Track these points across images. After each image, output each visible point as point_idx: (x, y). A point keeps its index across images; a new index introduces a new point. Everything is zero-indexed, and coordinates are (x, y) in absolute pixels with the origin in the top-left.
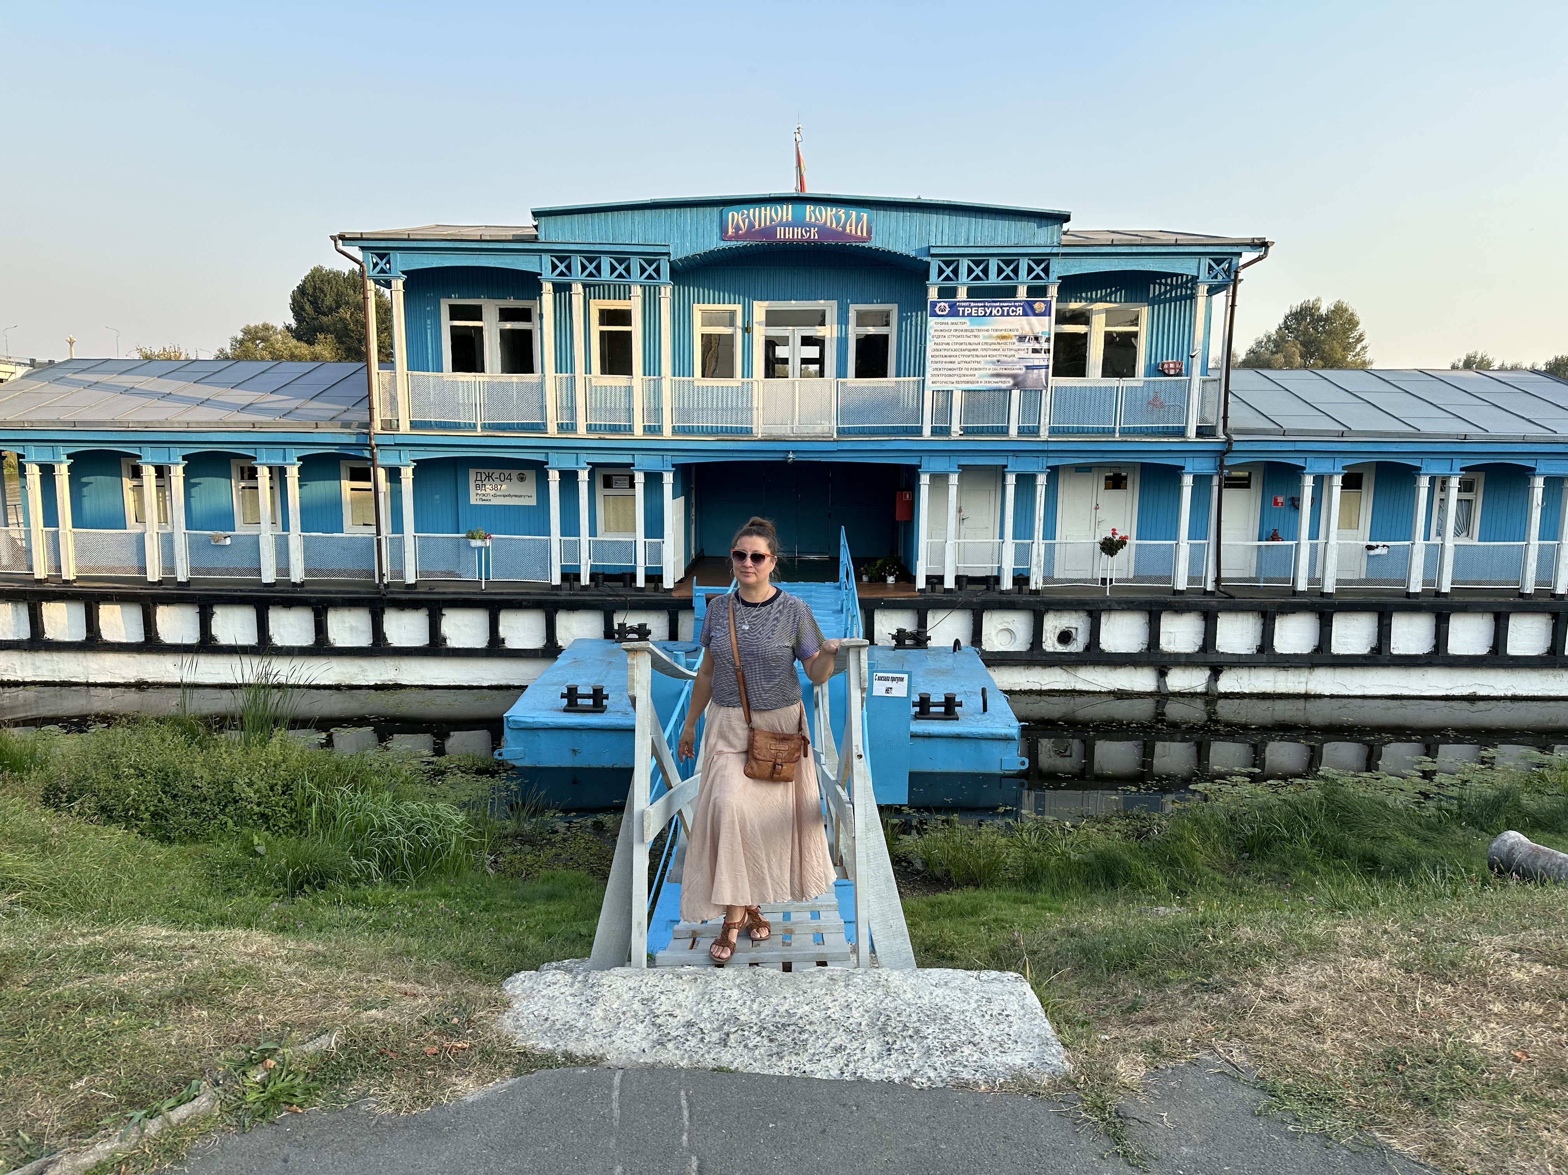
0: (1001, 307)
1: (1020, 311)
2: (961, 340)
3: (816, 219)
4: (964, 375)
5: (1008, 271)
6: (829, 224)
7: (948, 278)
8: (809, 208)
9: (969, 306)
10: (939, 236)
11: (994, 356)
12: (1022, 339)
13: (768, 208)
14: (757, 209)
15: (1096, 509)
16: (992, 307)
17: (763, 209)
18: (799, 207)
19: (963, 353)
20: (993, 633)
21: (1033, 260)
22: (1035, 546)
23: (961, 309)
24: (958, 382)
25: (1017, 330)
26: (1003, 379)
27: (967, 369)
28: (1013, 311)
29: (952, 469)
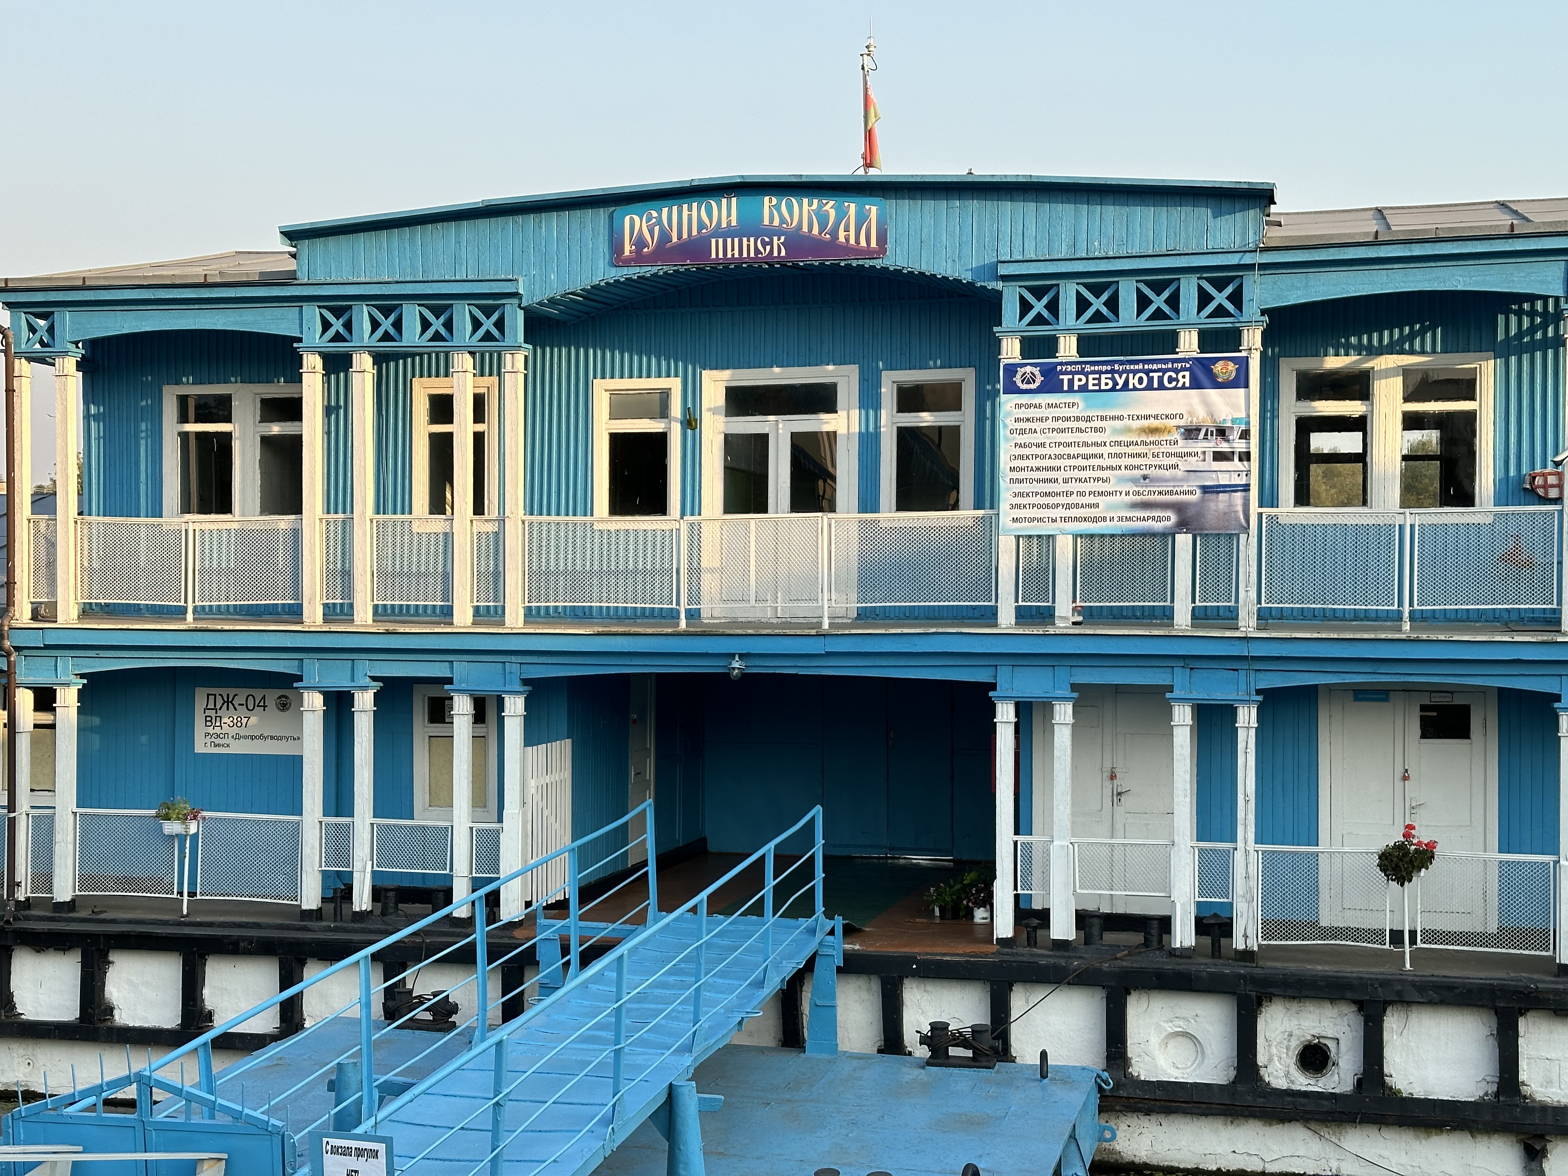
0: (1147, 372)
1: (1185, 378)
2: (1067, 437)
3: (783, 220)
4: (1077, 506)
5: (1159, 301)
6: (805, 229)
7: (1039, 320)
8: (768, 202)
9: (1082, 372)
10: (1018, 242)
11: (1134, 467)
12: (1191, 433)
13: (695, 205)
14: (675, 208)
15: (1405, 778)
16: (1128, 372)
17: (685, 206)
18: (750, 200)
19: (1073, 462)
20: (1155, 1040)
21: (1208, 280)
22: (1239, 856)
23: (1066, 378)
24: (1065, 520)
25: (1181, 416)
26: (1156, 513)
27: (1081, 494)
28: (1171, 380)
29: (1059, 693)
